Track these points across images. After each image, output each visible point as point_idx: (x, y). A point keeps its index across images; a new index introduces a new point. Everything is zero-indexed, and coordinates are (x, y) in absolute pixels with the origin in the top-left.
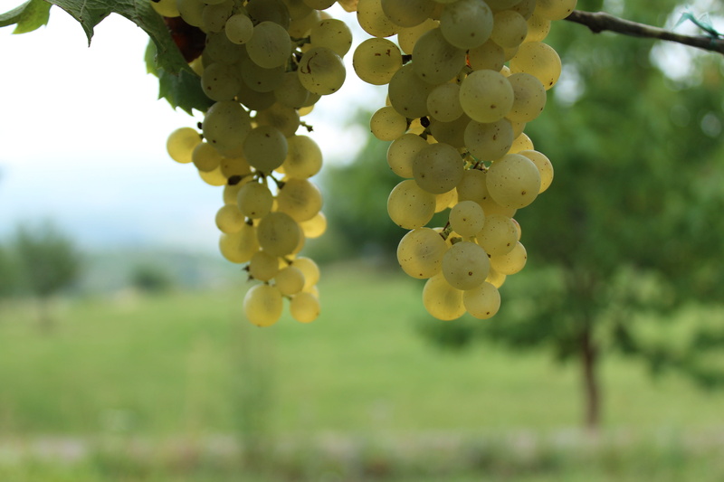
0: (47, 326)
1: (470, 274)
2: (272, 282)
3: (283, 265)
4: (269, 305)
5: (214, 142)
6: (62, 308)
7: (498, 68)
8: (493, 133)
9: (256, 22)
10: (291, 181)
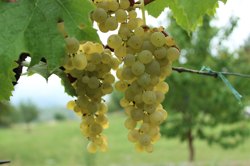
0: (29, 131)
1: (146, 142)
2: (95, 141)
3: (98, 136)
4: (94, 147)
5: (79, 106)
6: (33, 125)
7: (152, 90)
8: (151, 106)
9: (90, 77)
10: (100, 114)
